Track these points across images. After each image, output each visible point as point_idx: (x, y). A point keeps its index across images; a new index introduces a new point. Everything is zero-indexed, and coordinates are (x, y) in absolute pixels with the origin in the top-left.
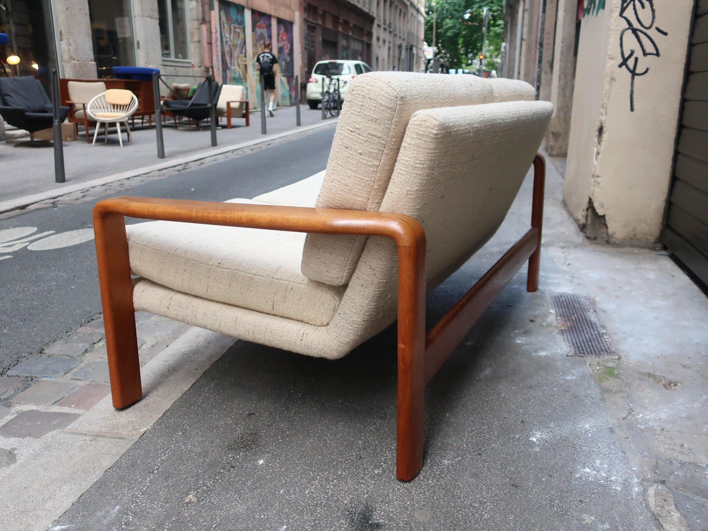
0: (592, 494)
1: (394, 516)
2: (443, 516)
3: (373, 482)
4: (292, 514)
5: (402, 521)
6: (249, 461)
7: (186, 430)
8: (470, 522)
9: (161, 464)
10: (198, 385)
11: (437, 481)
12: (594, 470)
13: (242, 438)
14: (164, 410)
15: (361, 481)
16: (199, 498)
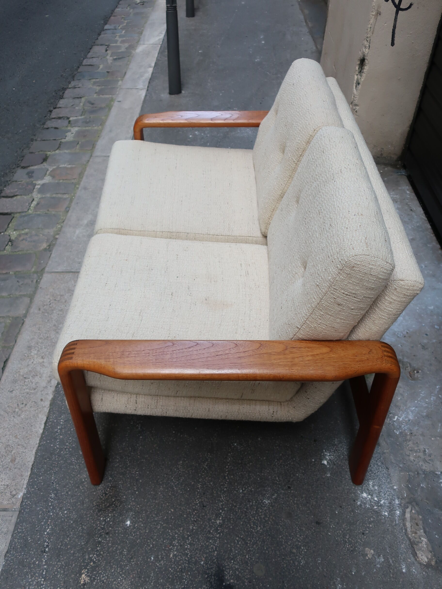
0: (370, 523)
1: (240, 575)
2: (273, 568)
3: (218, 536)
4: (166, 585)
5: (247, 579)
6: (118, 524)
7: (57, 490)
8: (293, 572)
9: (49, 539)
11: (264, 527)
12: (369, 494)
13: (106, 494)
14: (30, 467)
15: (209, 536)
16: (91, 578)
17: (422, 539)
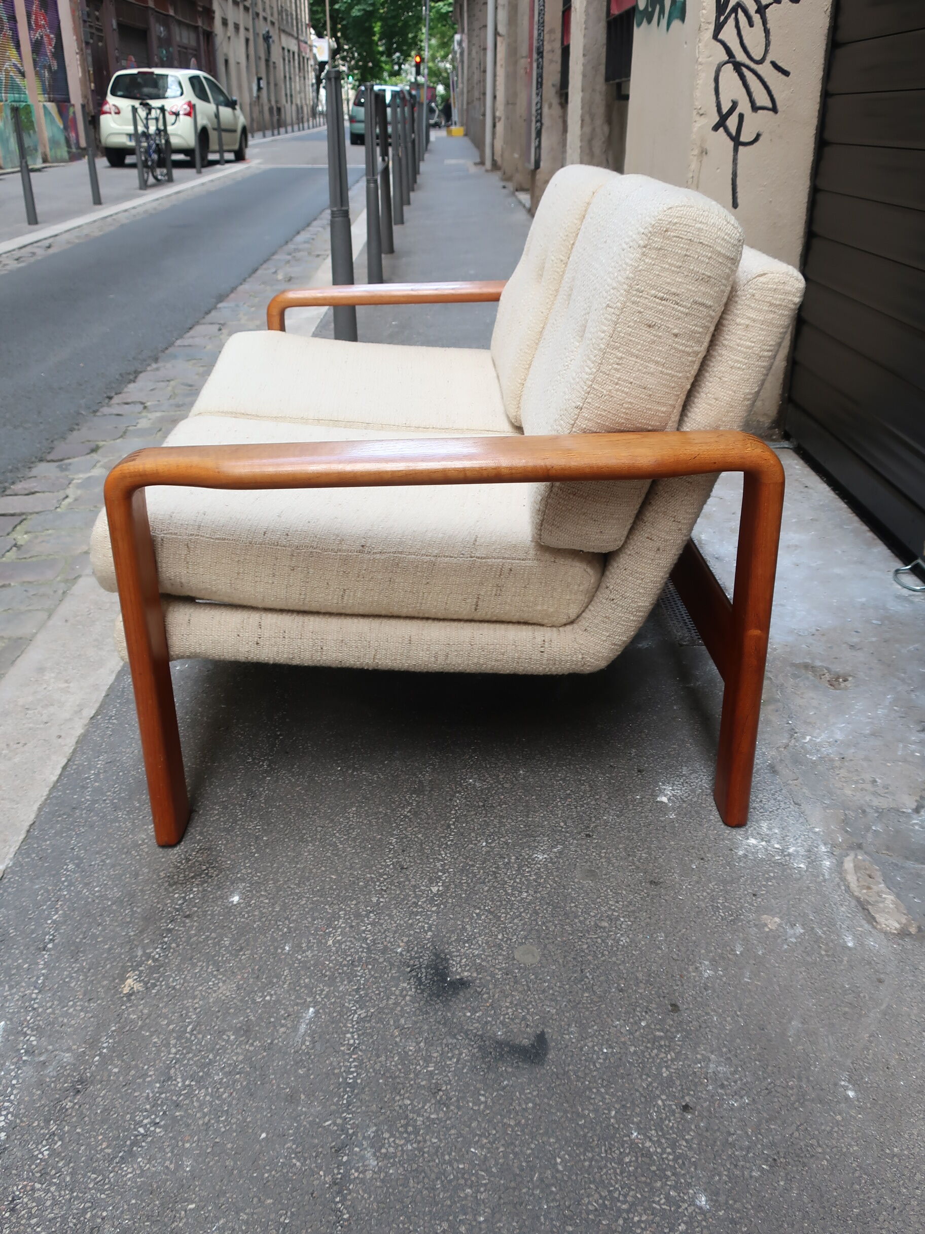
0: (768, 880)
1: (484, 964)
2: (559, 951)
3: (434, 909)
4: (317, 986)
5: (500, 970)
6: (213, 902)
7: (81, 860)
8: (603, 955)
9: (56, 930)
10: (74, 767)
11: (535, 892)
12: (762, 840)
13: (188, 860)
14: (26, 826)
15: (415, 910)
16: (146, 983)
17: (884, 896)
